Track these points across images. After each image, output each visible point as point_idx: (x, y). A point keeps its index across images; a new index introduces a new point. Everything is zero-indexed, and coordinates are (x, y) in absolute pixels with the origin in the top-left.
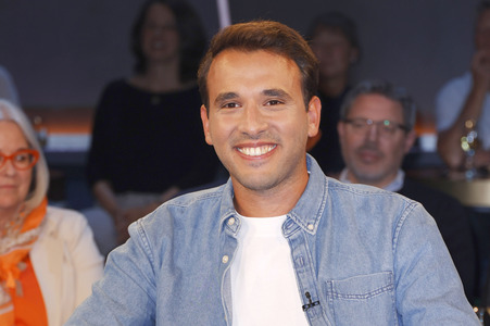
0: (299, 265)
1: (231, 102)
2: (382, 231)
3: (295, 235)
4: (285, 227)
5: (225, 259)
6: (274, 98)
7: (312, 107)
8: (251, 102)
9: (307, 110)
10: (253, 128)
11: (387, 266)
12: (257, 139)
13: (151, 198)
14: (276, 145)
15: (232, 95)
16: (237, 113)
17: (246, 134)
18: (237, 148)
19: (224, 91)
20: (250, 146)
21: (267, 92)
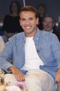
0: (36, 45)
1: (24, 19)
2: (49, 39)
3: (35, 40)
4: (33, 39)
5: (24, 44)
6: (31, 19)
7: (37, 19)
8: (27, 20)
9: (36, 20)
10: (27, 24)
11: (50, 45)
12: (28, 26)
13: (13, 34)
14: (31, 26)
15: (24, 18)
16: (25, 21)
17: (26, 25)
18: (25, 27)
19: (23, 18)
20: (27, 27)
21: (30, 18)
